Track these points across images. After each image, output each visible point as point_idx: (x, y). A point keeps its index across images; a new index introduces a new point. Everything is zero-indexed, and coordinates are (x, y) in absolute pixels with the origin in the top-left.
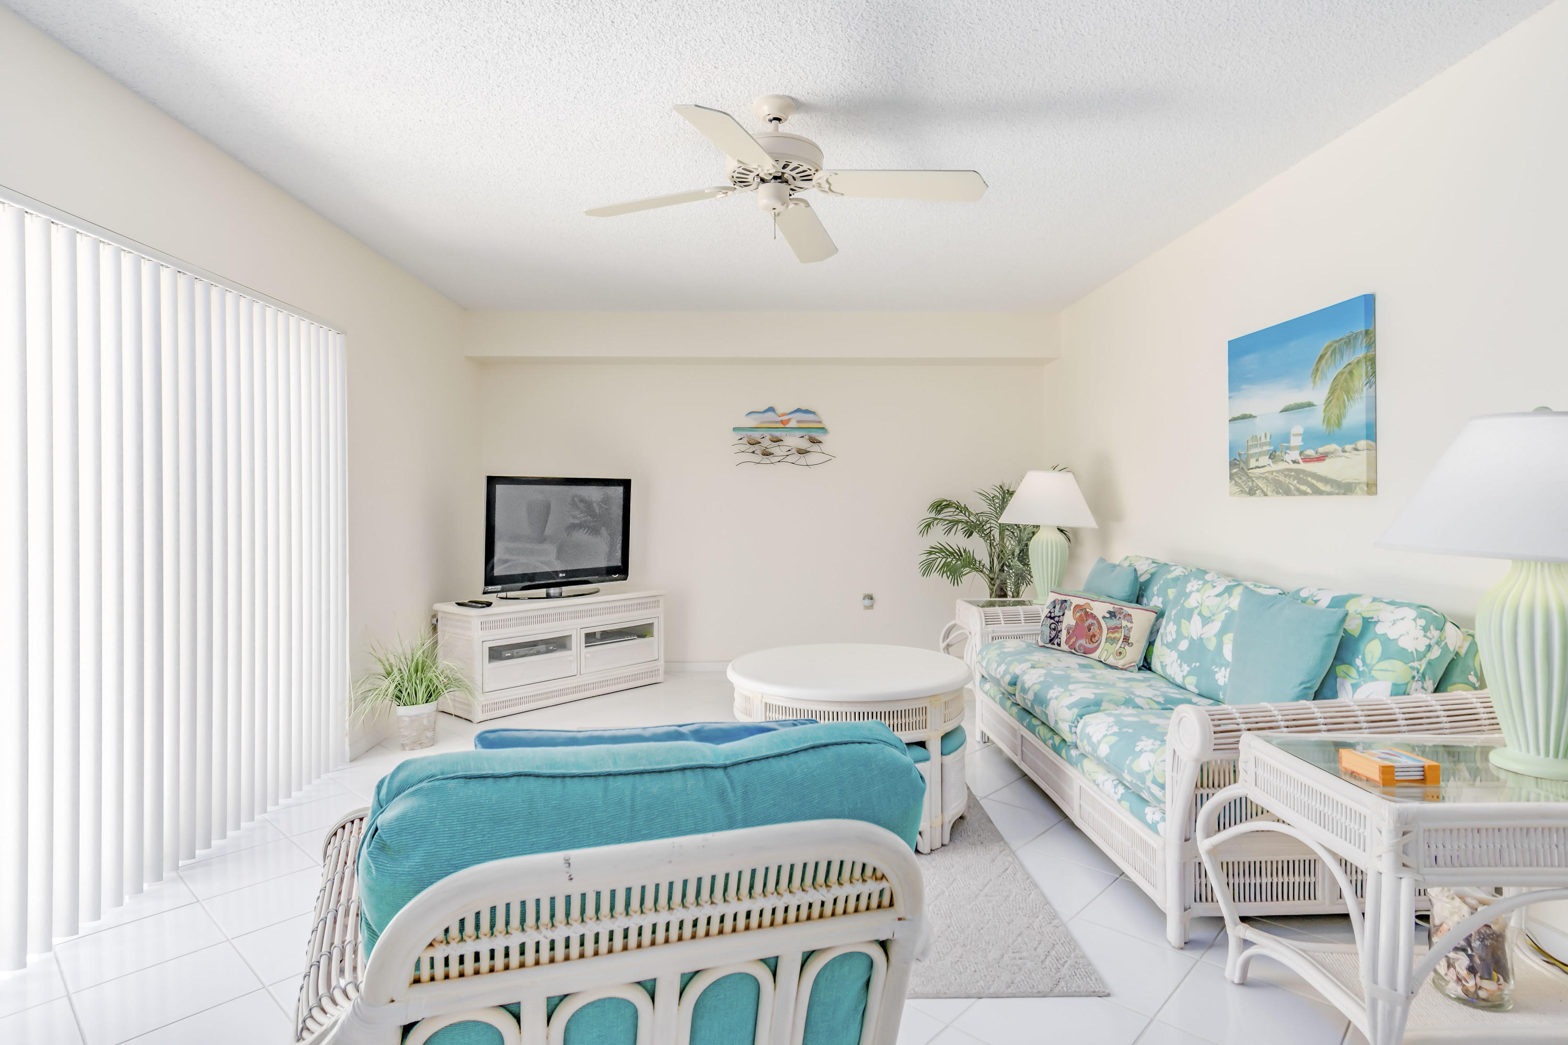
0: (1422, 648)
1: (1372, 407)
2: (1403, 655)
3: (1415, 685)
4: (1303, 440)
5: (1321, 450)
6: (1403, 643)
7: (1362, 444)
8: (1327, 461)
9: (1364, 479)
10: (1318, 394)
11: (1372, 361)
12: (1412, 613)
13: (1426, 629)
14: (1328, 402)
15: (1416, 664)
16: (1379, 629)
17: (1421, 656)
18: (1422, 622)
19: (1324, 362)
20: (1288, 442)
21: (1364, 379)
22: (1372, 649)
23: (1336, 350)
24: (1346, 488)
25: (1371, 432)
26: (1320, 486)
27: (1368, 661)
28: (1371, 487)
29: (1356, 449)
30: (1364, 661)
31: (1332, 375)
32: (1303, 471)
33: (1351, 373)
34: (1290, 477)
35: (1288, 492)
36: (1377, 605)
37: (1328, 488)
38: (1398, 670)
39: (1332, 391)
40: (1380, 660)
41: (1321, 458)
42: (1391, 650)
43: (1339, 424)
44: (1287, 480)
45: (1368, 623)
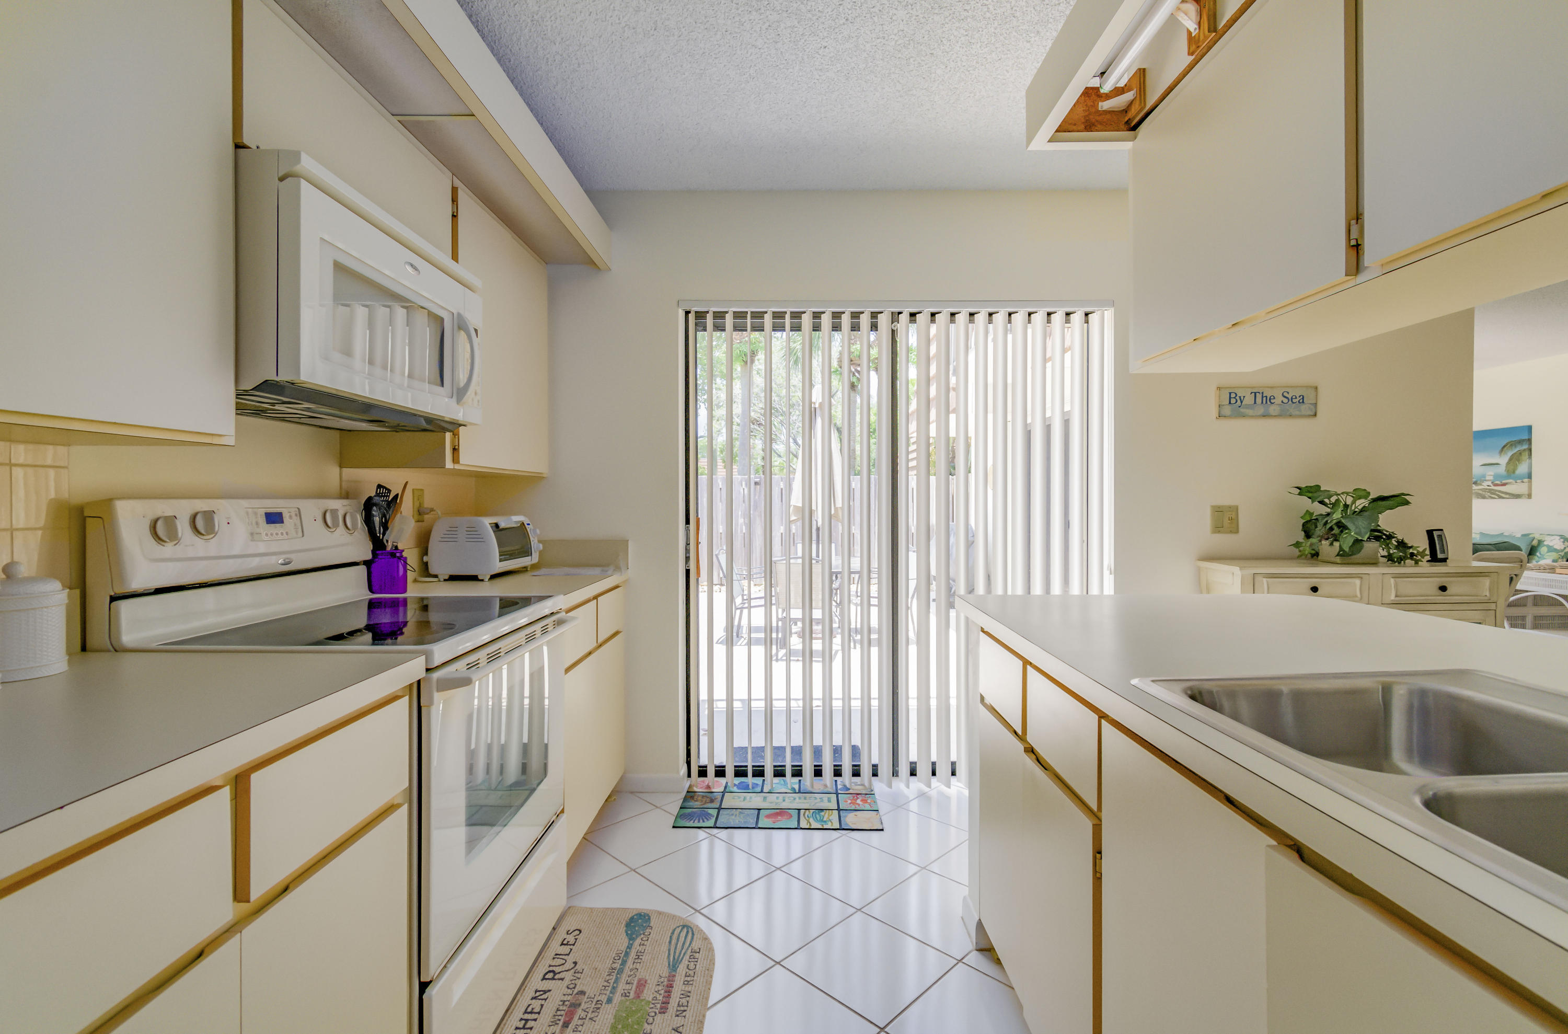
0: (1562, 548)
1: (1530, 467)
2: (1556, 551)
3: (1560, 560)
4: (1494, 477)
5: (1504, 482)
6: (1556, 547)
7: (1526, 480)
8: (1507, 486)
9: (1526, 493)
10: (1503, 460)
11: (1530, 450)
12: (1559, 538)
13: (1564, 542)
14: (1508, 463)
15: (1560, 553)
16: (1545, 543)
17: (1562, 551)
18: (1562, 540)
19: (1505, 448)
20: (1485, 477)
21: (1527, 457)
22: (1543, 550)
23: (1512, 444)
24: (1518, 496)
25: (1530, 476)
26: (1503, 495)
27: (1542, 553)
28: (1529, 496)
29: (1523, 482)
30: (1540, 553)
31: (1510, 454)
32: (1493, 490)
33: (1520, 454)
34: (1485, 492)
35: (1484, 497)
36: (1542, 536)
37: (1507, 496)
38: (1554, 555)
39: (1510, 460)
40: (1547, 552)
41: (1504, 485)
42: (1551, 549)
43: (1514, 472)
44: (1484, 493)
45: (1540, 542)
